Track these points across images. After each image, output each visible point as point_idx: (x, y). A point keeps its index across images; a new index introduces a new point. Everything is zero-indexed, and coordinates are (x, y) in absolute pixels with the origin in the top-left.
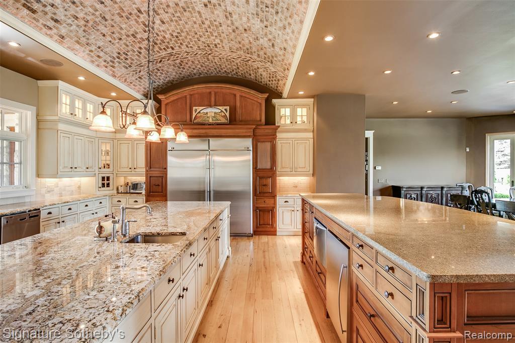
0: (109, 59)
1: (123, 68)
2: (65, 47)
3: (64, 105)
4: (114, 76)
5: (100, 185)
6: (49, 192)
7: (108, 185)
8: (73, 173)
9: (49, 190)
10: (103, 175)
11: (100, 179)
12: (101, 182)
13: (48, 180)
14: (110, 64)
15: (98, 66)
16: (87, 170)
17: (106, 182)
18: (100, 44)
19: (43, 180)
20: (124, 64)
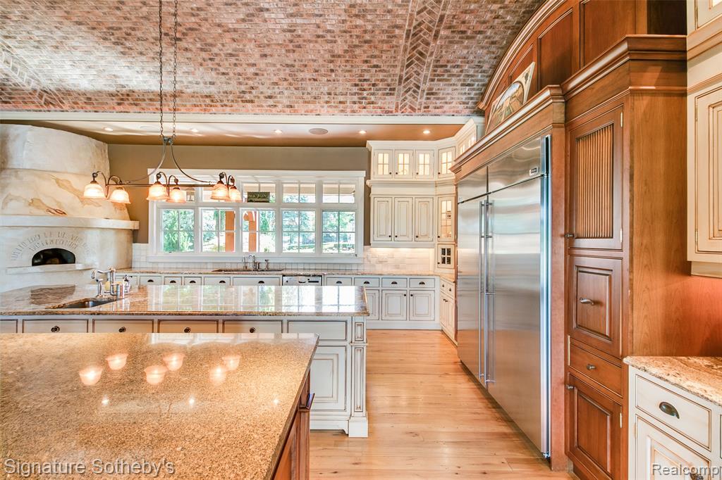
0: (355, 98)
1: (387, 97)
2: (303, 113)
3: (380, 167)
4: (388, 112)
5: (440, 261)
6: (381, 262)
7: (449, 261)
8: (393, 242)
9: (381, 260)
10: (444, 247)
11: (440, 251)
12: (440, 256)
13: (378, 249)
14: (363, 102)
15: (353, 112)
16: (417, 239)
17: (446, 256)
18: (326, 89)
19: (373, 250)
20: (380, 92)
